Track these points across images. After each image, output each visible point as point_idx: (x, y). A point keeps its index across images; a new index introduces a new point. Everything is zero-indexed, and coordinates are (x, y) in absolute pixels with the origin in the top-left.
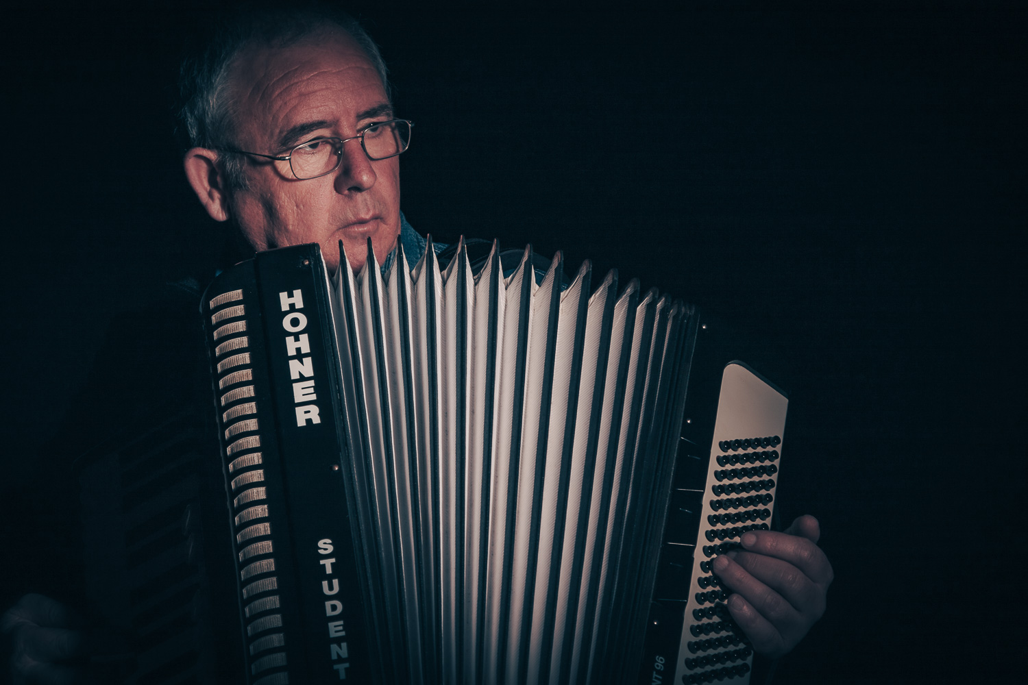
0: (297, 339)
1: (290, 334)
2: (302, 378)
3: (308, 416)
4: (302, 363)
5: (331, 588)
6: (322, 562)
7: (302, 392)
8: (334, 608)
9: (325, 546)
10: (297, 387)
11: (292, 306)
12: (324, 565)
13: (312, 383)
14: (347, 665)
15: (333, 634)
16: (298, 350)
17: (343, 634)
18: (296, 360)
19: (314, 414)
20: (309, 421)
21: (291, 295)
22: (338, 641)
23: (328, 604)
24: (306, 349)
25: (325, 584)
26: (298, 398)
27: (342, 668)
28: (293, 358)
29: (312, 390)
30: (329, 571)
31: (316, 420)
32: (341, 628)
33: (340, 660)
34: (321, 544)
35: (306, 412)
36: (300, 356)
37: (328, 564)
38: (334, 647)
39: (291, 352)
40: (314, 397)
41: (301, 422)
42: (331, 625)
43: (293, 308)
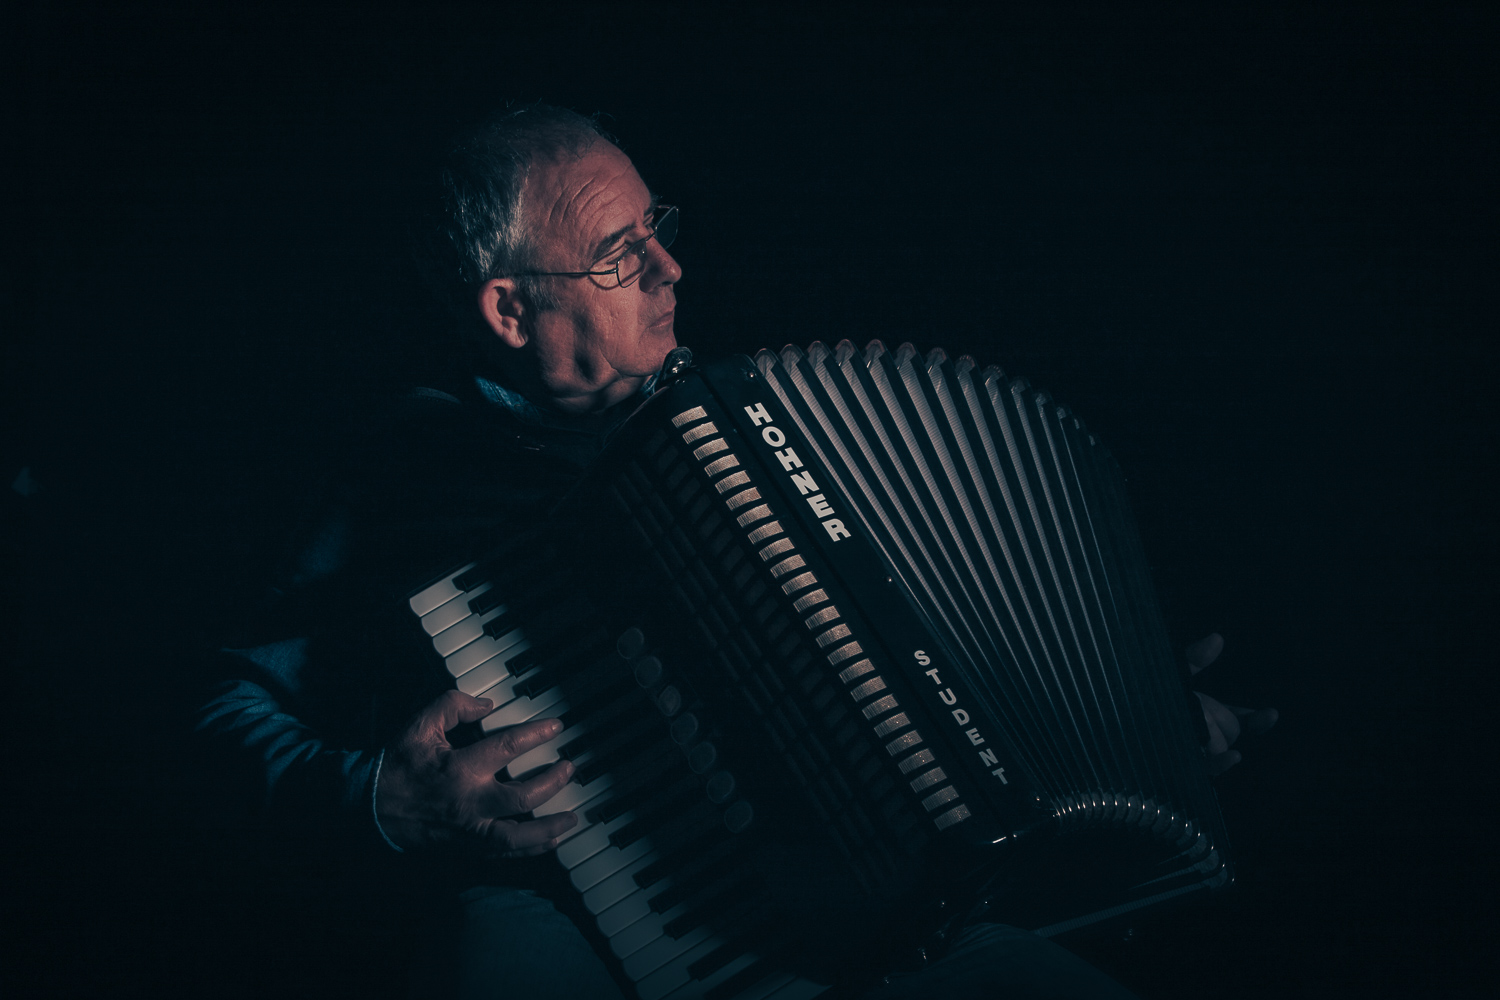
0: (786, 454)
1: (778, 449)
2: (812, 494)
3: (837, 530)
4: (802, 477)
5: (950, 699)
6: (928, 673)
7: (819, 506)
8: (962, 717)
9: (921, 657)
10: (811, 501)
11: (762, 419)
12: (931, 676)
13: (821, 497)
14: (1002, 770)
15: (976, 743)
16: (792, 464)
17: (982, 740)
18: (796, 475)
19: (841, 527)
20: (840, 535)
21: (755, 410)
22: (982, 747)
23: (955, 713)
24: (799, 464)
25: (941, 693)
26: (820, 514)
27: (999, 772)
28: (792, 473)
29: (825, 504)
30: (939, 682)
31: (847, 534)
32: (977, 735)
33: (994, 767)
34: (916, 654)
35: (834, 526)
36: (797, 471)
37: (933, 673)
38: (981, 754)
39: (789, 468)
41: (836, 539)
42: (969, 733)
43: (765, 424)
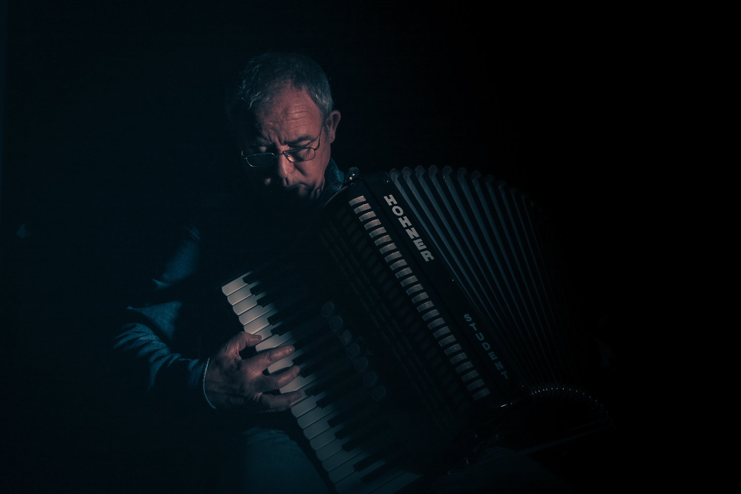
0: (403, 219)
1: (399, 217)
2: (416, 238)
3: (428, 256)
4: (411, 230)
5: (481, 337)
6: (471, 325)
7: (419, 244)
8: (486, 346)
9: (468, 317)
10: (416, 242)
11: (392, 202)
12: (472, 327)
13: (420, 240)
14: (505, 372)
16: (406, 224)
17: (496, 358)
18: (408, 229)
20: (429, 258)
21: (389, 198)
22: (496, 361)
23: (483, 344)
24: (410, 224)
25: (477, 335)
26: (420, 248)
27: (504, 373)
28: (406, 228)
29: (422, 244)
30: (476, 329)
31: (432, 258)
32: (494, 355)
33: (502, 370)
34: (465, 316)
35: (426, 254)
36: (409, 227)
37: (473, 325)
39: (405, 226)
40: (425, 247)
41: (427, 260)
42: (490, 354)
43: (394, 205)
